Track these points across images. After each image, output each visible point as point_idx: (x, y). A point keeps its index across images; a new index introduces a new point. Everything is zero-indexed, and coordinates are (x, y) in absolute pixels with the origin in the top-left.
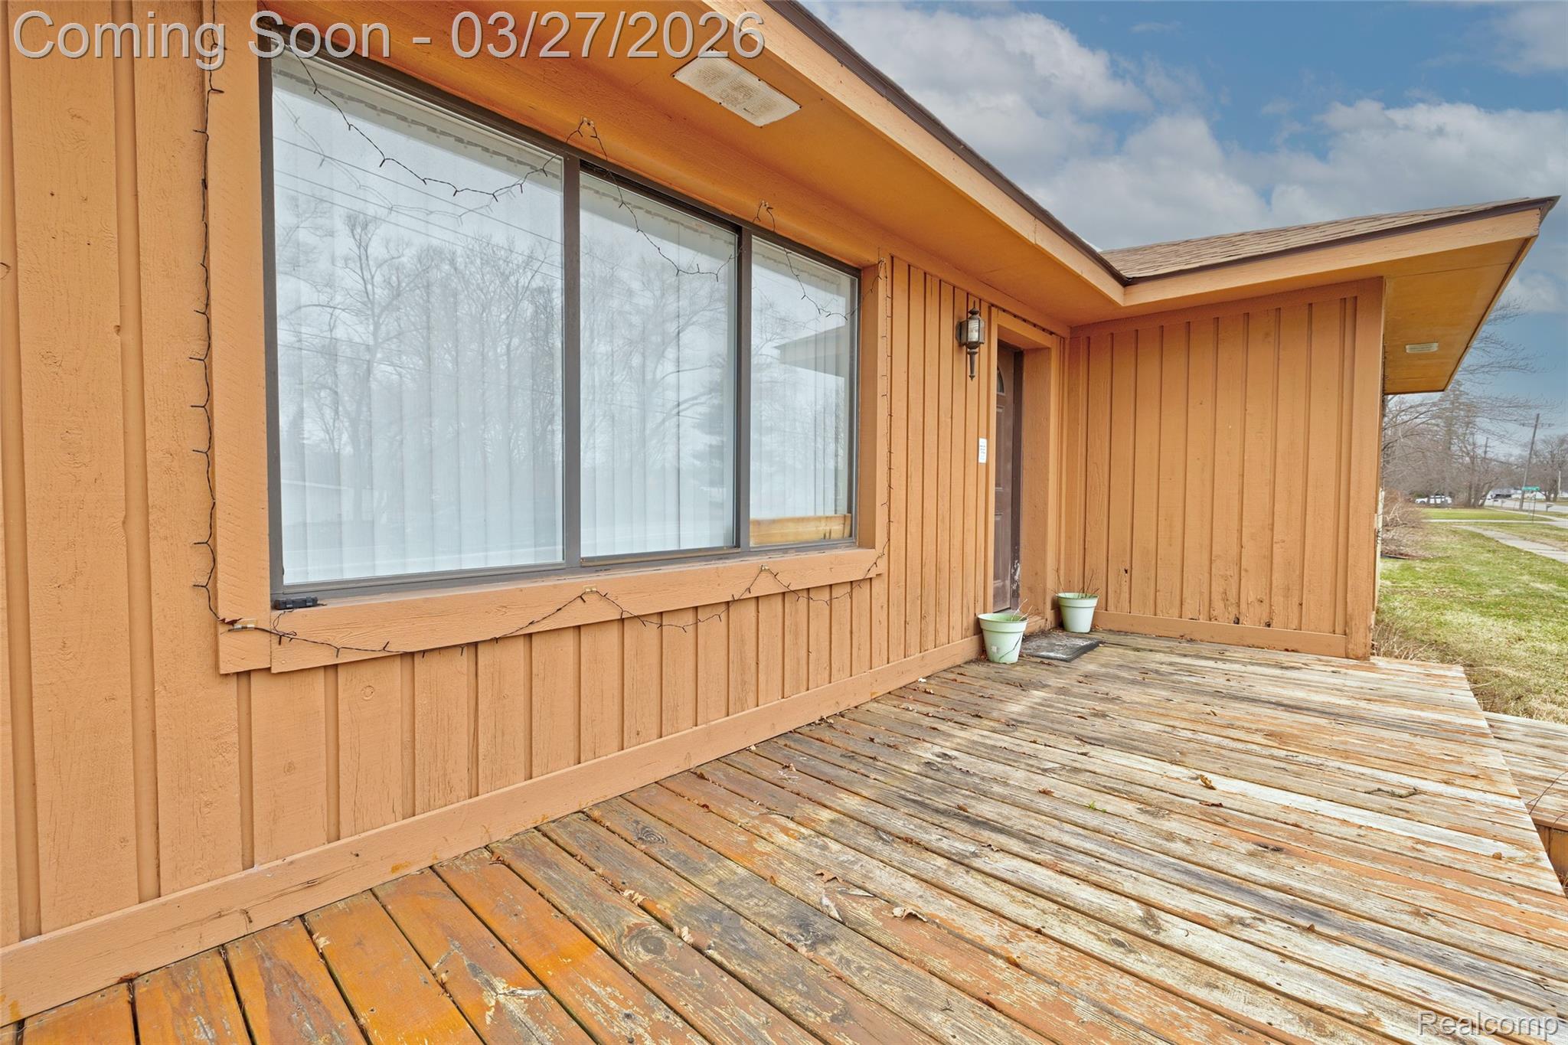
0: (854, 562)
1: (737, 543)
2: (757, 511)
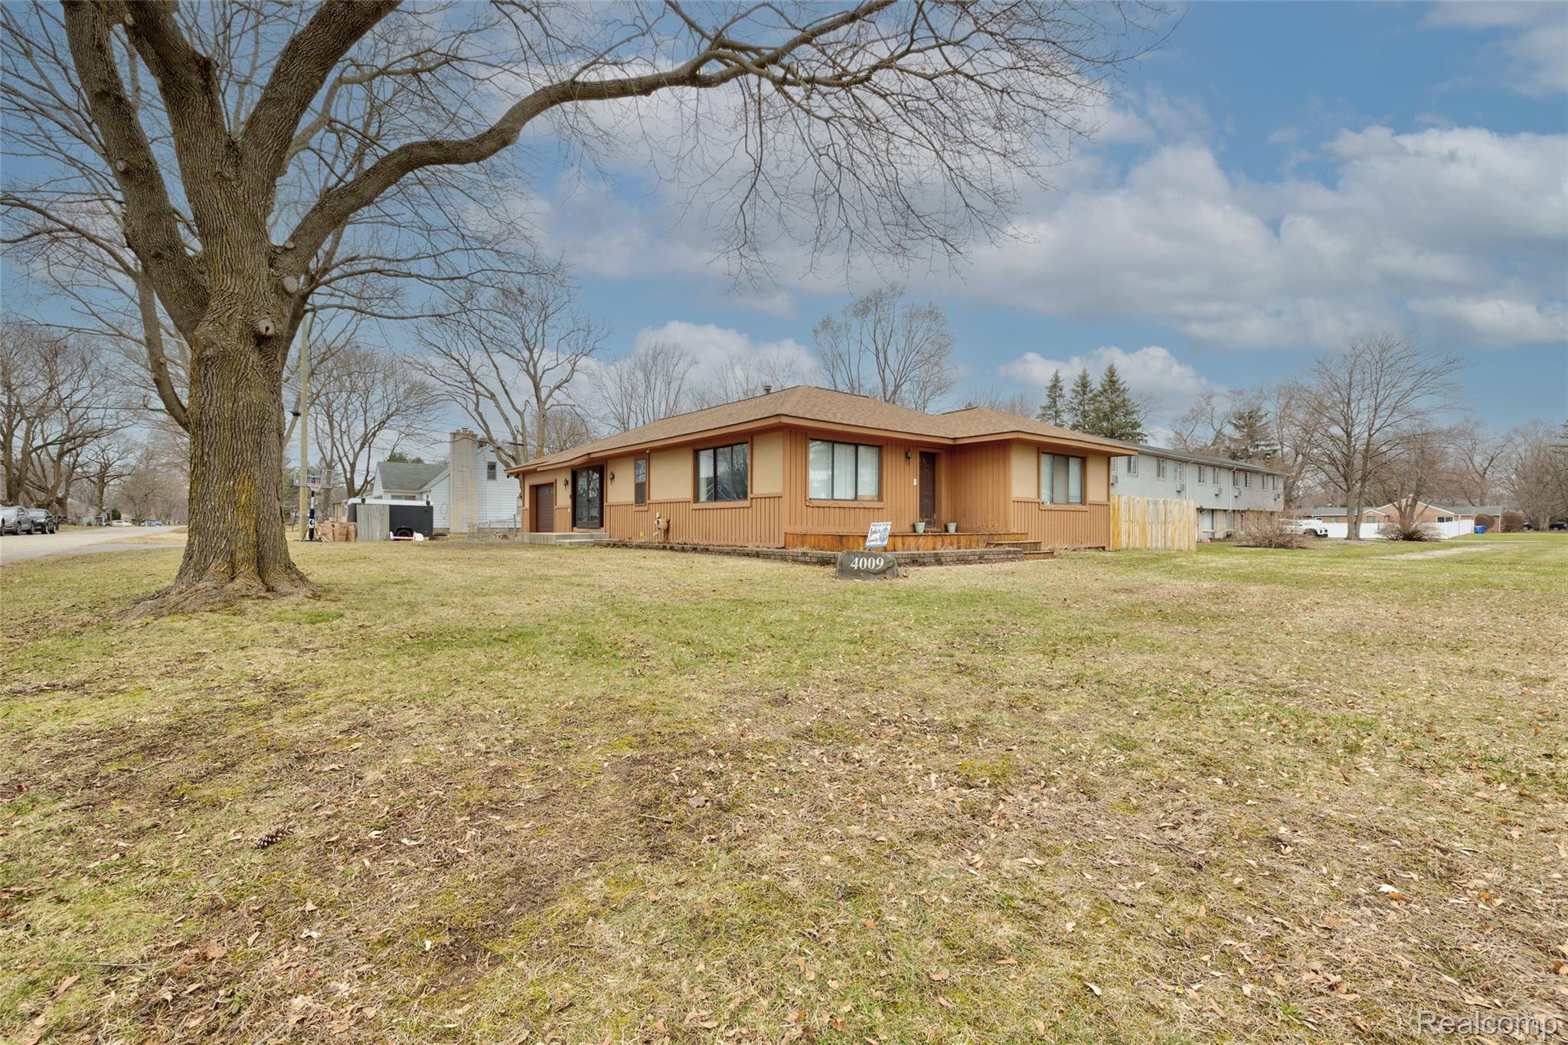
0: (879, 505)
1: (856, 499)
2: (859, 493)
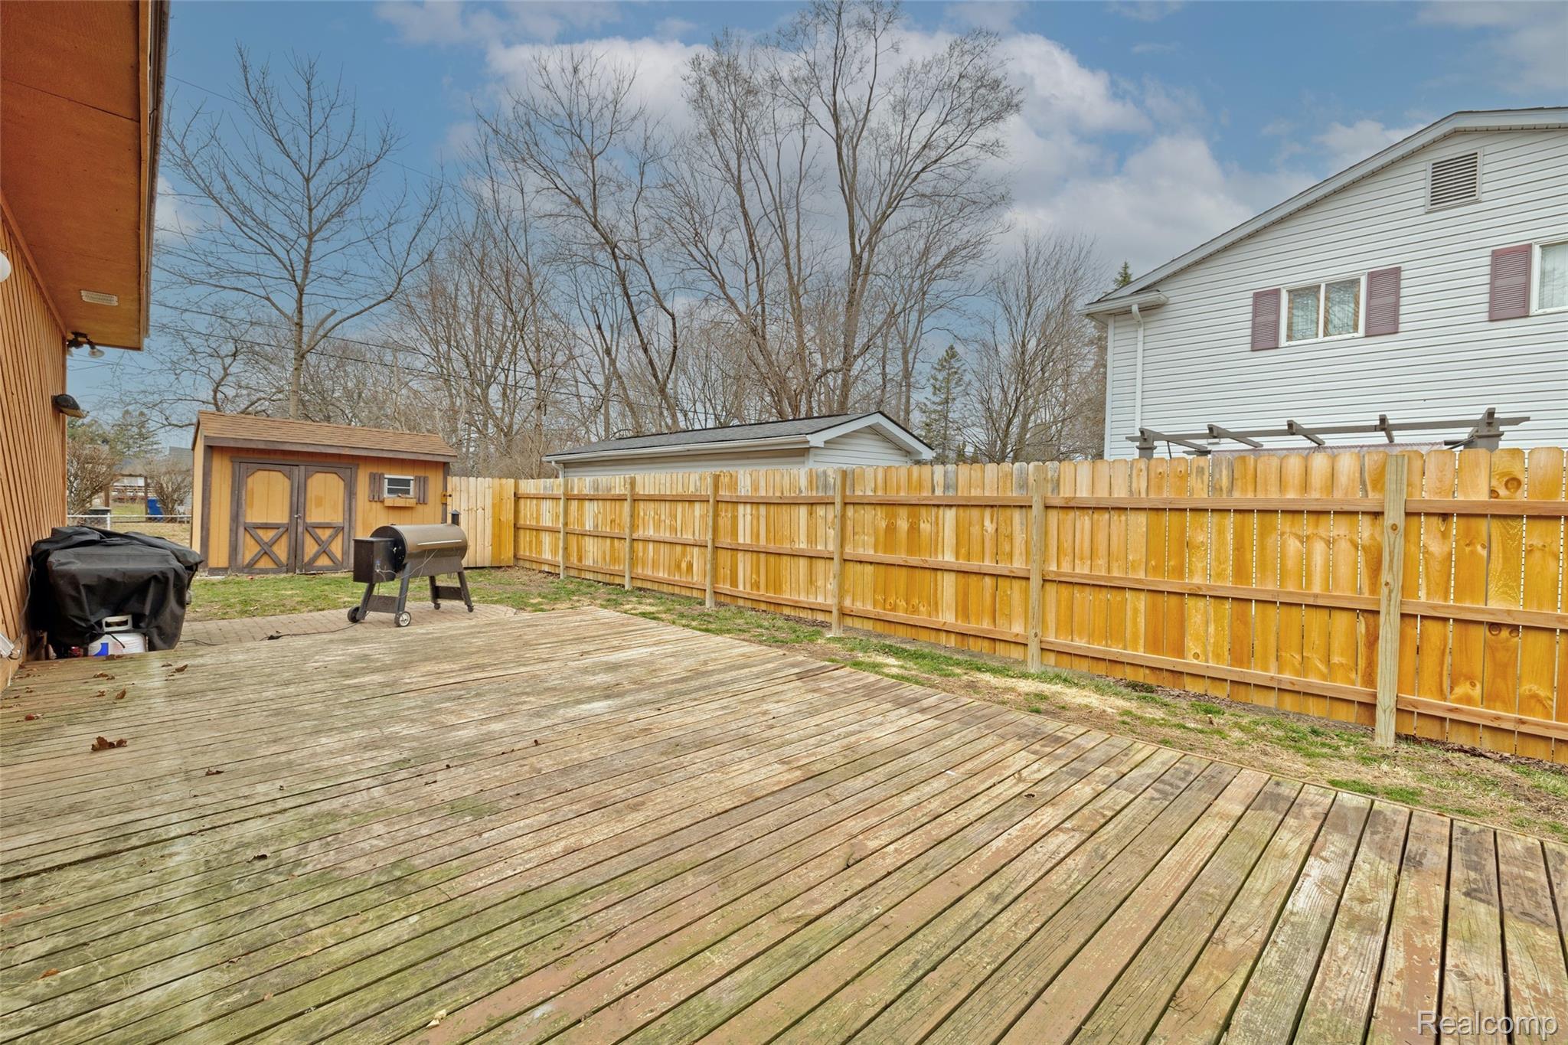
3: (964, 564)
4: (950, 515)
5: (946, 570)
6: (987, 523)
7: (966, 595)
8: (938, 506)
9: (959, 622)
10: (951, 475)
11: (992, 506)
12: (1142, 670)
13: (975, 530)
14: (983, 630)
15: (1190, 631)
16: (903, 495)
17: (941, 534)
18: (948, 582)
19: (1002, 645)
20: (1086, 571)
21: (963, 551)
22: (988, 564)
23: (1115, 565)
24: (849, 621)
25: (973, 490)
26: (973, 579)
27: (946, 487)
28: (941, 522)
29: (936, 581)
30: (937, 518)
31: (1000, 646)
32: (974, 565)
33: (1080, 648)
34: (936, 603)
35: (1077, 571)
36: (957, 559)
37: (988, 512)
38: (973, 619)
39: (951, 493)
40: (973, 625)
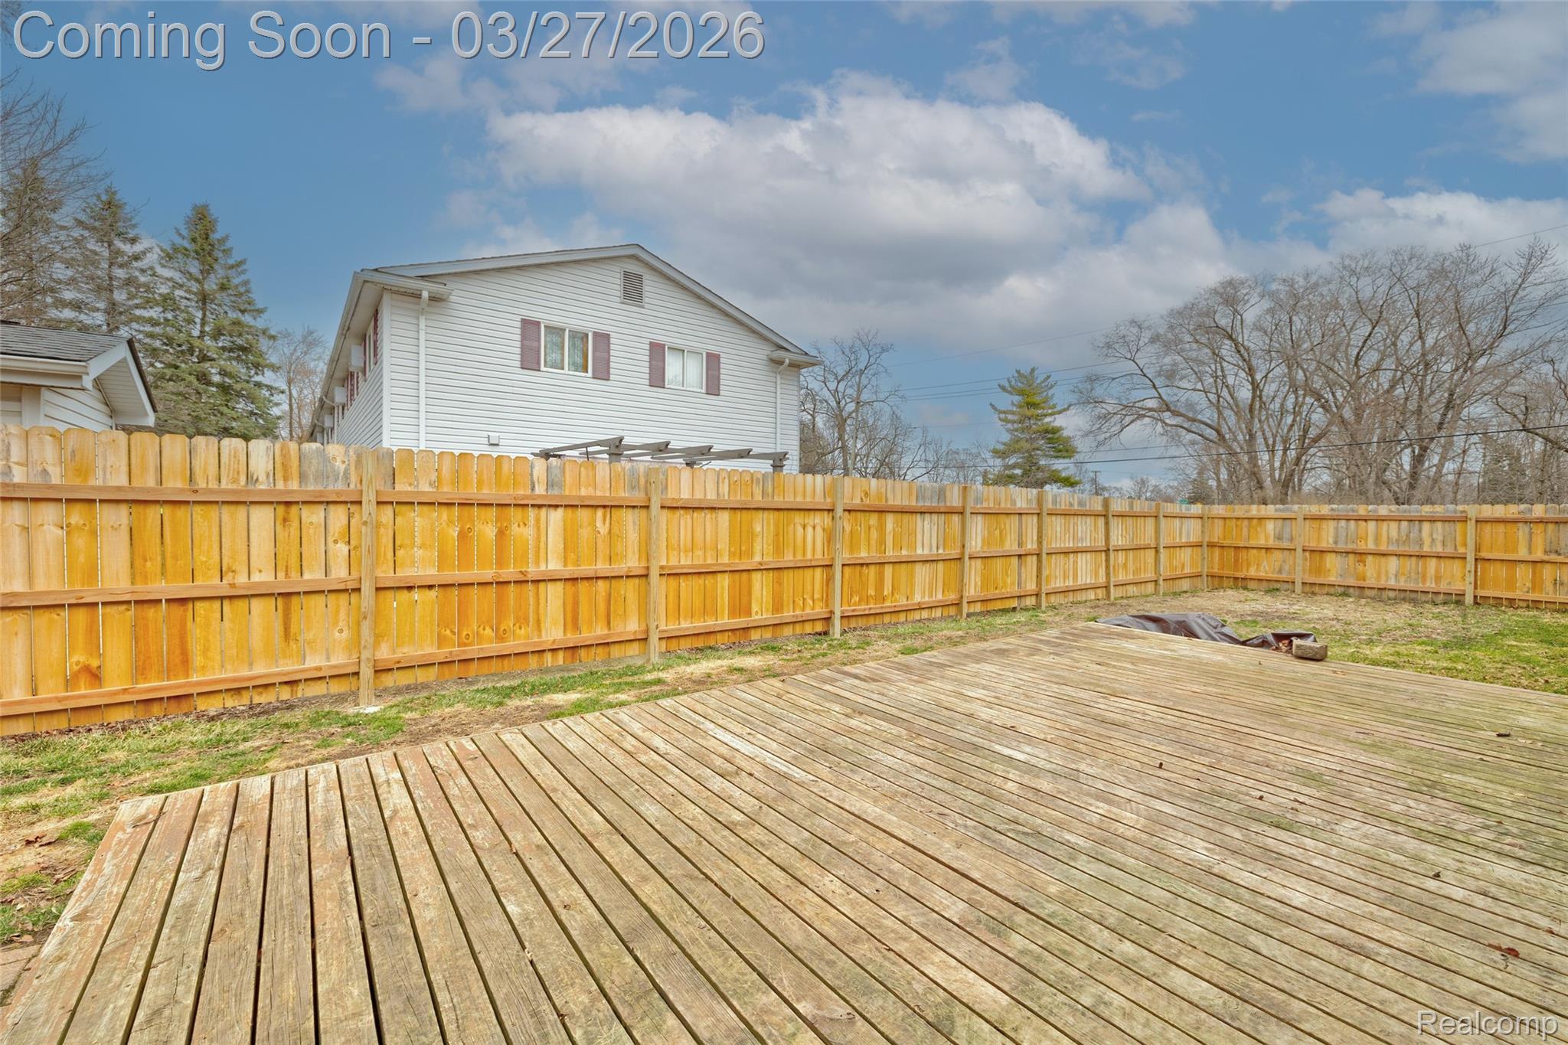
3: (571, 570)
4: (557, 515)
5: (550, 580)
6: (599, 524)
7: (576, 604)
8: (540, 506)
9: (569, 635)
10: (557, 471)
11: (604, 507)
12: (726, 634)
13: (585, 533)
14: (600, 637)
15: (754, 597)
16: (488, 493)
17: (543, 539)
18: (554, 594)
19: (617, 646)
20: (689, 562)
21: (572, 556)
22: (602, 567)
23: (708, 554)
24: (388, 680)
25: (583, 489)
26: (583, 586)
27: (549, 485)
28: (543, 525)
29: (537, 595)
30: (538, 520)
31: (616, 651)
32: (586, 569)
33: (688, 629)
34: (538, 622)
35: (683, 562)
36: (565, 565)
37: (600, 512)
38: (584, 628)
39: (556, 492)
40: (585, 634)
